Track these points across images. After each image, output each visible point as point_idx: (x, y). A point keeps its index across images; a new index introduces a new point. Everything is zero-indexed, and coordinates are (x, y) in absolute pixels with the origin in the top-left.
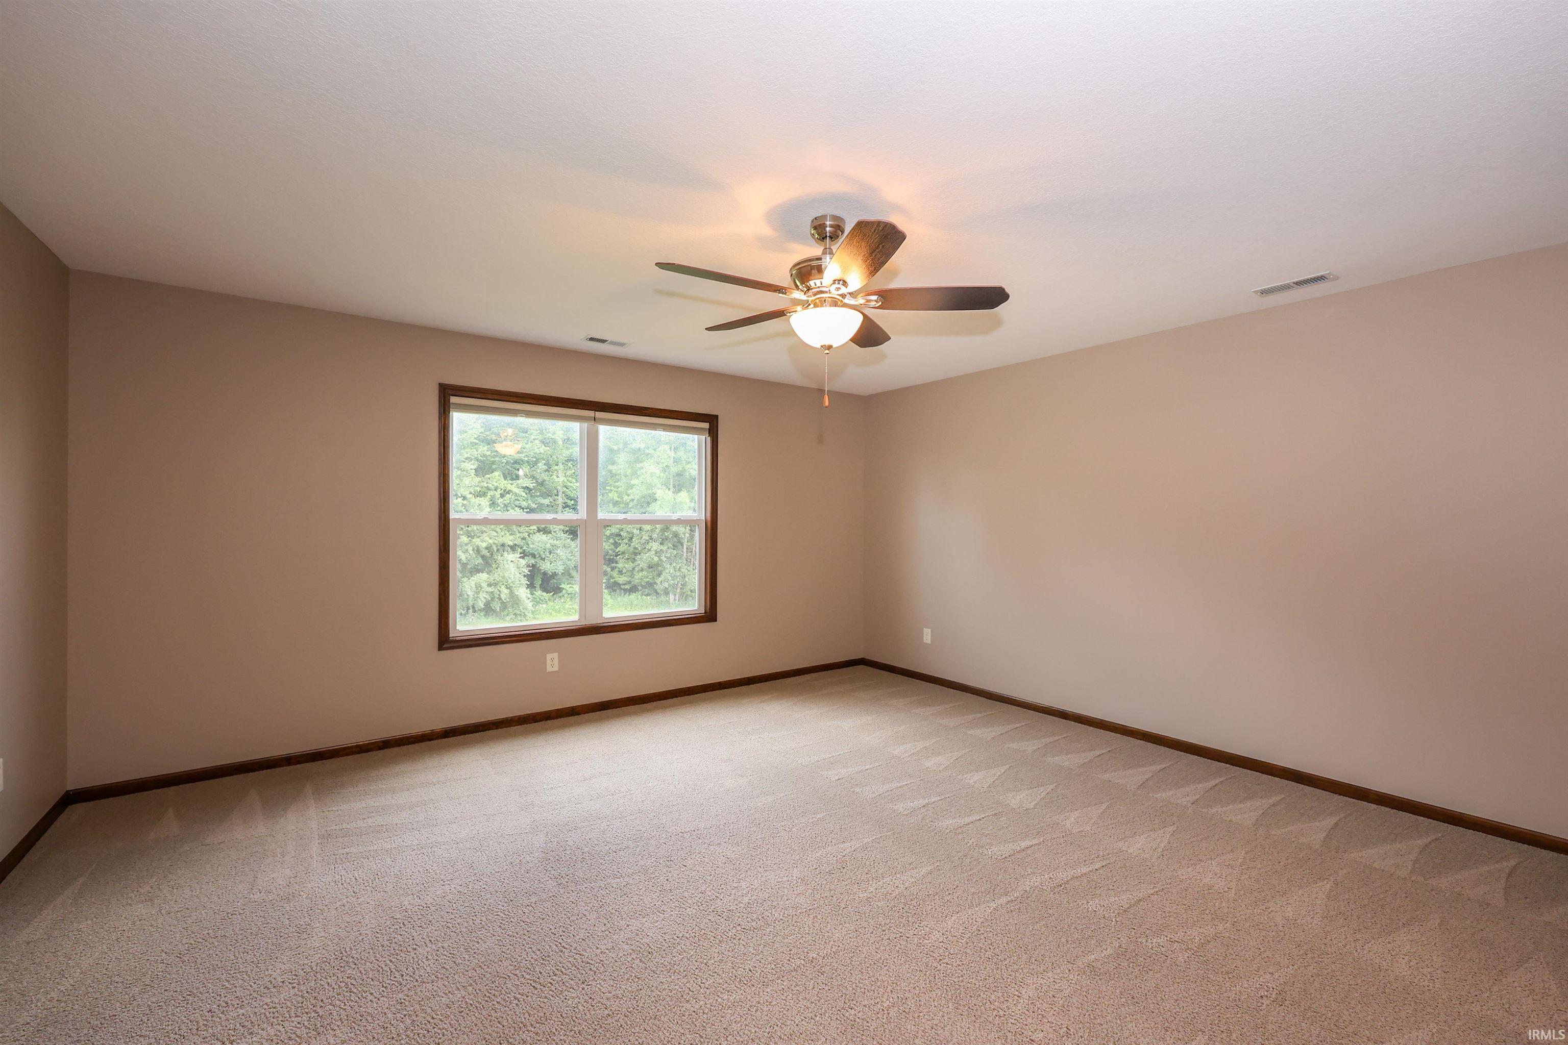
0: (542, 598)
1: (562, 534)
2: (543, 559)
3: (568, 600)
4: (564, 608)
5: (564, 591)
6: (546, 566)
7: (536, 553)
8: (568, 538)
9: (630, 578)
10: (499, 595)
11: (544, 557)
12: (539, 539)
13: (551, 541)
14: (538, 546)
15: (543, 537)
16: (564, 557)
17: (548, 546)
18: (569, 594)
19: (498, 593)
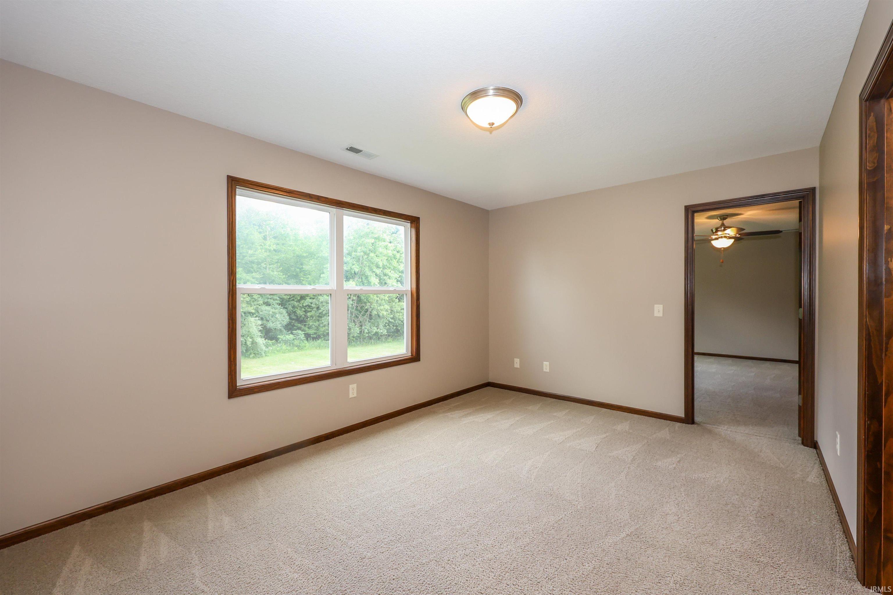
0: (269, 344)
1: (278, 306)
2: (268, 321)
3: (283, 344)
4: (281, 349)
5: (280, 339)
6: (270, 325)
7: (264, 317)
8: (281, 308)
9: (316, 331)
10: (246, 342)
11: (268, 319)
12: (265, 309)
13: (272, 310)
14: (265, 313)
15: (268, 308)
16: (280, 320)
17: (271, 313)
18: (283, 341)
19: (245, 341)
